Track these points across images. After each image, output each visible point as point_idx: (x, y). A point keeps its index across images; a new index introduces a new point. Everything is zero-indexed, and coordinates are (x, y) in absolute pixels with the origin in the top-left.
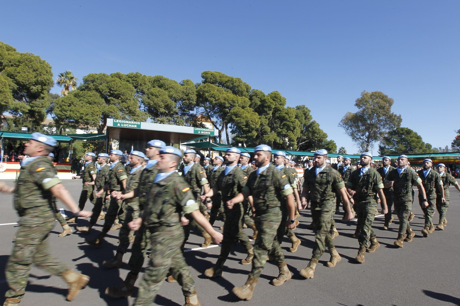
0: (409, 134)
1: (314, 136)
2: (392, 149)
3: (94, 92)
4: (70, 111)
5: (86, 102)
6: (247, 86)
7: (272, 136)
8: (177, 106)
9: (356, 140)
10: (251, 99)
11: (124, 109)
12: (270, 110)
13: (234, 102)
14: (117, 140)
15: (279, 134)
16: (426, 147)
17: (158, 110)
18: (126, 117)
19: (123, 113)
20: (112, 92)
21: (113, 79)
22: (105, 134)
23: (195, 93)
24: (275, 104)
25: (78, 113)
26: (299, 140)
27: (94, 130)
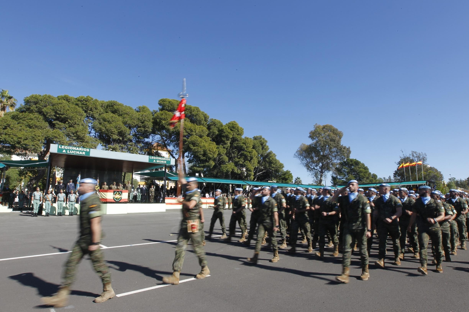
0: (358, 165)
1: (271, 166)
2: (343, 179)
3: (37, 115)
4: (6, 134)
5: (26, 126)
6: (206, 115)
7: (229, 166)
8: (131, 133)
9: (310, 170)
10: (209, 128)
11: (71, 135)
12: (228, 140)
13: (191, 131)
14: (61, 168)
15: (236, 164)
16: (372, 177)
17: (111, 137)
18: (74, 143)
19: (70, 138)
20: (58, 116)
21: (60, 101)
22: (48, 161)
23: (152, 120)
24: (232, 134)
25: (15, 137)
26: (257, 171)
27: (34, 156)
